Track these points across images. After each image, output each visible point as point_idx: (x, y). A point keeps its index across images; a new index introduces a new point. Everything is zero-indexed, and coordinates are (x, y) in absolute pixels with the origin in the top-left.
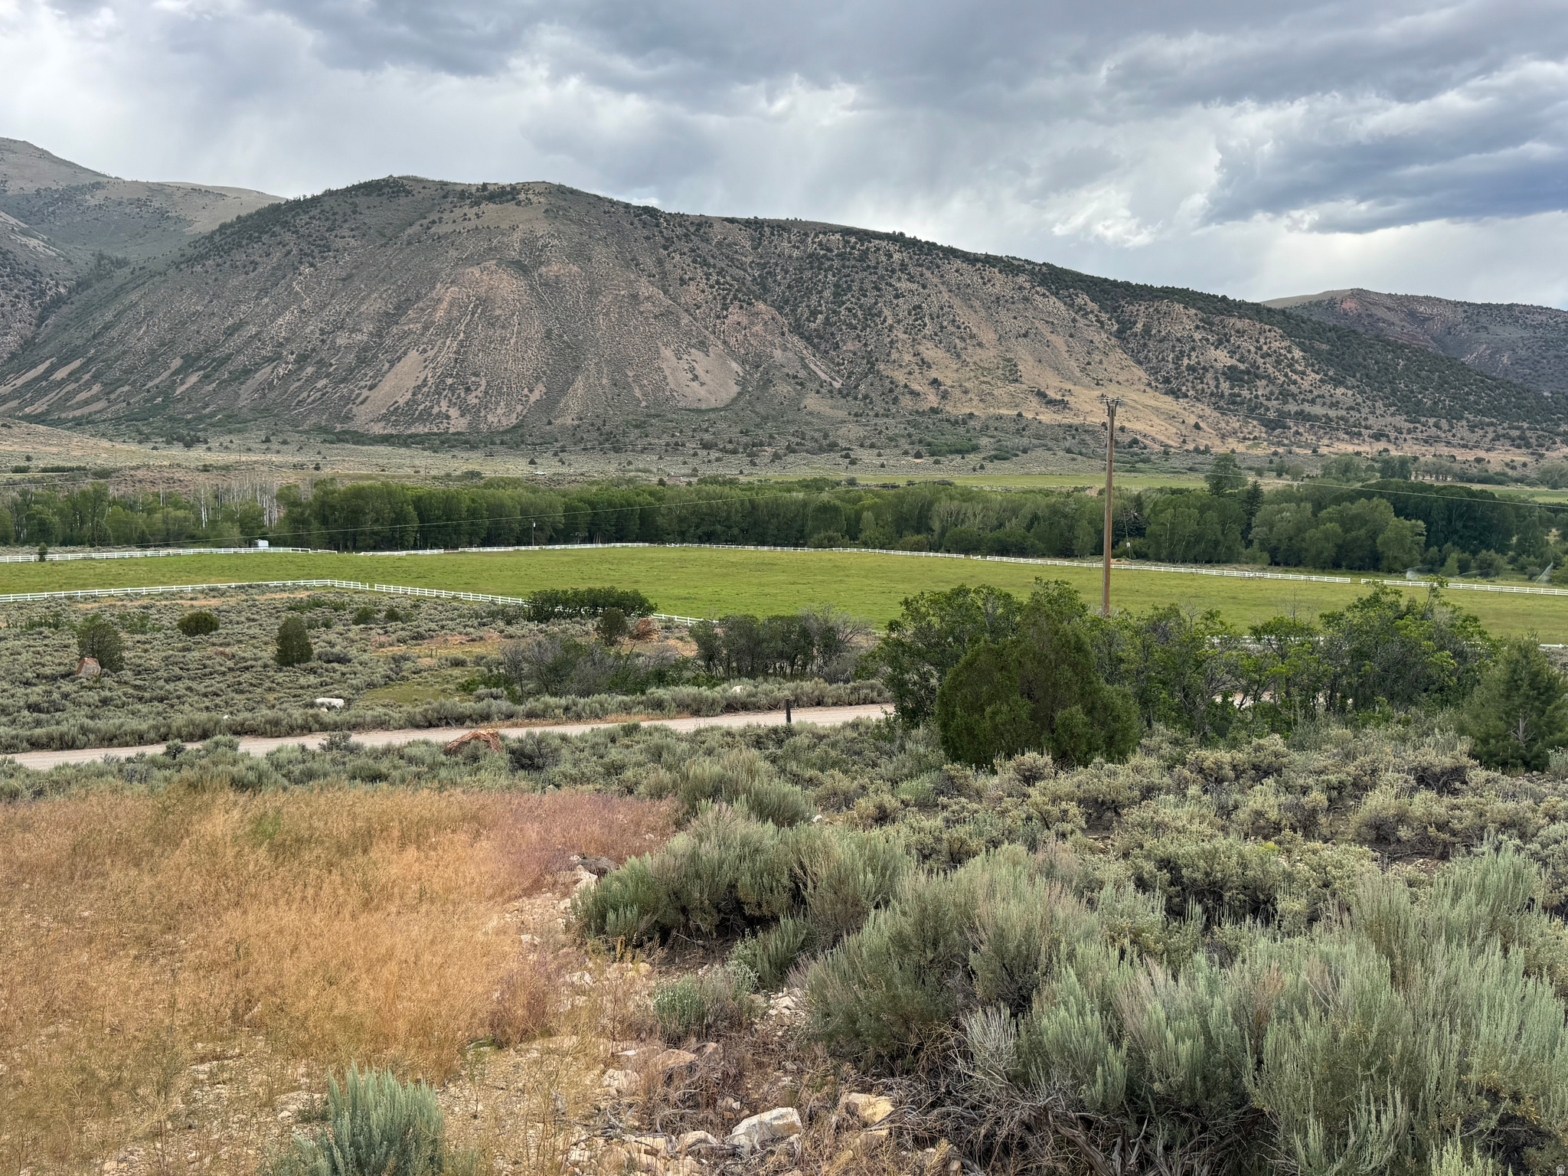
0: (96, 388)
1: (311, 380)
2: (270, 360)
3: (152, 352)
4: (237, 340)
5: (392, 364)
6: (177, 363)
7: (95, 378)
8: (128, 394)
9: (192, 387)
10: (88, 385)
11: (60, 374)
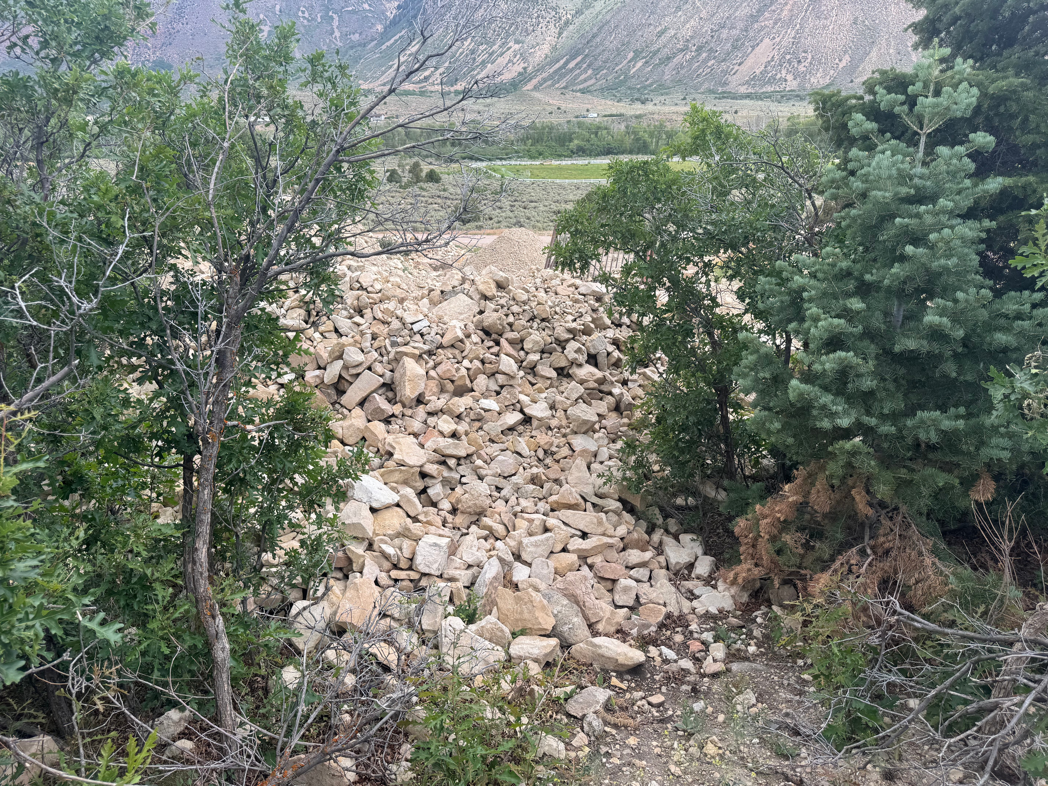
0: (590, 72)
1: (705, 61)
2: (682, 50)
3: (617, 49)
4: (663, 39)
5: (753, 48)
6: (631, 55)
7: (589, 66)
8: (606, 75)
9: (639, 70)
10: (585, 71)
11: (572, 65)
